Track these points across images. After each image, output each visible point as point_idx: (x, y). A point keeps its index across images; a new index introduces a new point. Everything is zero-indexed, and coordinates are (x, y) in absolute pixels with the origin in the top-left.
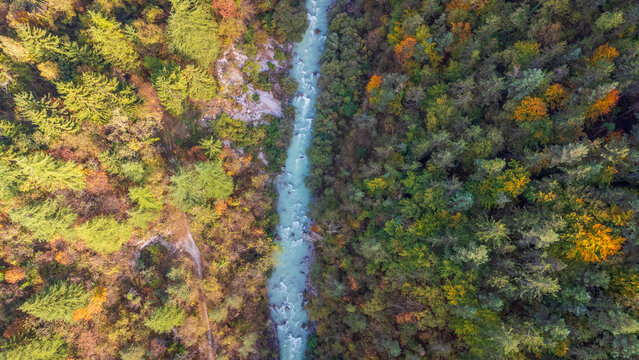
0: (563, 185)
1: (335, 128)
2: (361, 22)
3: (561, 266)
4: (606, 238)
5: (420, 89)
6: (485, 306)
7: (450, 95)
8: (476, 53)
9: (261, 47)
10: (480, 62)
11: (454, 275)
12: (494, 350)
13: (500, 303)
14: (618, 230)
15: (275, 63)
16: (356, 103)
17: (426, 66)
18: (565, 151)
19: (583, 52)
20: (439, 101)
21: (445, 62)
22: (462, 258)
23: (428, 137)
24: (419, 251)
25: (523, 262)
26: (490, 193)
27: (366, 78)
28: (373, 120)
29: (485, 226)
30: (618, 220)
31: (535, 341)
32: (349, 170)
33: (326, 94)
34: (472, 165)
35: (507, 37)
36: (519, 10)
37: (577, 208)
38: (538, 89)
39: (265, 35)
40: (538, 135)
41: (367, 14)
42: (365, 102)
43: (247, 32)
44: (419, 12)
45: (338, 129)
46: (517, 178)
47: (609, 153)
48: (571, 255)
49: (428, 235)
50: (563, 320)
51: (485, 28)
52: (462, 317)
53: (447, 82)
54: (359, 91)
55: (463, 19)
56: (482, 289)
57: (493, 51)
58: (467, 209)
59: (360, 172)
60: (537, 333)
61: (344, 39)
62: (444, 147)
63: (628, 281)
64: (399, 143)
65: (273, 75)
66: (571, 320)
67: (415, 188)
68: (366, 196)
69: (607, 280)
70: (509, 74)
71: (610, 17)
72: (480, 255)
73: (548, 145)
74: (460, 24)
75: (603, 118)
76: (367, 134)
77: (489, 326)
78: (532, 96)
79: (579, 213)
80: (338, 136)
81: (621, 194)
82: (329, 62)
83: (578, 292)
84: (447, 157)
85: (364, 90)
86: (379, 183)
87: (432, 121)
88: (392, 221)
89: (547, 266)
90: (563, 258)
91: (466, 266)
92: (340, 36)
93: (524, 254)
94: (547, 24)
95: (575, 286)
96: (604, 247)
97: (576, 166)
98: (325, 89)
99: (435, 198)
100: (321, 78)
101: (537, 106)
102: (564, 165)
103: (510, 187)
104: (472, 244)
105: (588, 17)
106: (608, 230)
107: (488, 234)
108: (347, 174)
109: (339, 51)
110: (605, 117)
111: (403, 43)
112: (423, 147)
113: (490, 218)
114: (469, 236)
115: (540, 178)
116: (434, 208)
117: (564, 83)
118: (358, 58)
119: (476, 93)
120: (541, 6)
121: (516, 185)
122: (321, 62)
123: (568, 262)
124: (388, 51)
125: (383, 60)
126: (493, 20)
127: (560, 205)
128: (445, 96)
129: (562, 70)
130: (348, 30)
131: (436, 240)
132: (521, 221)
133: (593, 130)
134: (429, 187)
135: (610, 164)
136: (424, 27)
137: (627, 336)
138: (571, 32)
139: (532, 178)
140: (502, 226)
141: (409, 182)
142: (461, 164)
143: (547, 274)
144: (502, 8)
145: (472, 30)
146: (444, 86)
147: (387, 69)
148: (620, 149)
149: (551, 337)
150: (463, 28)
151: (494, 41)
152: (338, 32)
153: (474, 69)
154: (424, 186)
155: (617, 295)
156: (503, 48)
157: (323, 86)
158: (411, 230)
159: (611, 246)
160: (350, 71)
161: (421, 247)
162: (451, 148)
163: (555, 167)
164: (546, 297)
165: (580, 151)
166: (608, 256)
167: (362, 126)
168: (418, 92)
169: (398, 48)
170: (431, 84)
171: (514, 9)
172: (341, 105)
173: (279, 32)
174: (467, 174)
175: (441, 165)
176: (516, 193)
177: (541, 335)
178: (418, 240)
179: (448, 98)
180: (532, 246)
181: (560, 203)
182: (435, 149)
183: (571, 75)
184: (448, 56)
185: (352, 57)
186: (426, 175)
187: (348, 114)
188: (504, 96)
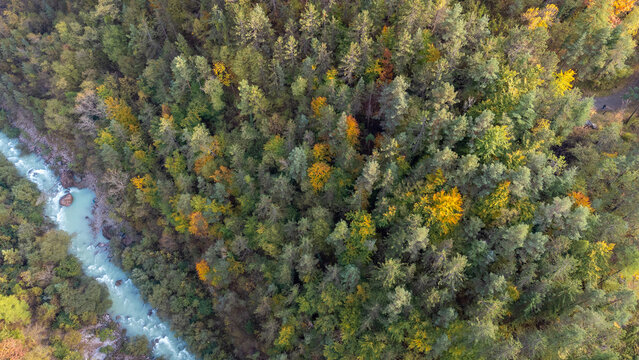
0: (390, 196)
1: (210, 333)
2: (145, 241)
3: (450, 243)
4: (448, 197)
5: (239, 238)
6: (447, 325)
7: (262, 220)
8: (248, 178)
9: (81, 346)
10: (256, 180)
11: (405, 330)
12: (487, 347)
13: (452, 311)
14: (446, 187)
15: (107, 343)
16: (205, 298)
17: (225, 221)
18: (366, 176)
19: (307, 115)
20: (259, 231)
21: (235, 204)
22: (396, 312)
23: (280, 262)
24: (366, 344)
25: (429, 268)
26: (359, 250)
27: (193, 273)
28: (231, 295)
29: (382, 274)
30: (440, 181)
31: (496, 307)
32: (254, 350)
33: (175, 318)
34: (328, 246)
35: (255, 149)
36: (243, 129)
37: (413, 199)
38: (308, 159)
39: (74, 333)
40: (341, 184)
41: (145, 232)
42: (212, 290)
43: (54, 349)
44: (181, 193)
45: (213, 331)
46: (362, 222)
47: (388, 152)
48: (445, 230)
49: (358, 325)
50: (491, 274)
51: (235, 159)
52: (445, 352)
53: (250, 214)
54: (197, 287)
55: (214, 167)
56: (431, 316)
57: (257, 165)
58: (359, 277)
59: (264, 342)
60: (491, 301)
61: (145, 266)
62: (298, 256)
63: (488, 207)
64: (267, 288)
65: (115, 354)
66: (495, 268)
67: (313, 305)
68: (288, 353)
69: (479, 221)
70: (282, 168)
71: (297, 85)
72: (402, 297)
73: (354, 183)
74: (217, 172)
75: (361, 138)
76: (238, 310)
77: (464, 335)
78: (310, 166)
79: (418, 201)
80: (219, 337)
81: (422, 165)
82: (152, 293)
83: (476, 247)
84: (307, 260)
85: (201, 282)
86: (286, 332)
87: (270, 249)
88: (326, 347)
89: (444, 252)
90: (443, 237)
91: (404, 315)
92: (140, 267)
93: (423, 262)
94: (269, 121)
95: (471, 245)
96: (453, 204)
97: (382, 177)
98: (170, 314)
99: (333, 296)
100: (158, 311)
101: (320, 169)
102: (375, 184)
103: (365, 232)
104: (390, 296)
105: (285, 96)
106: (443, 192)
107: (390, 277)
108: (257, 355)
109: (151, 278)
110: (361, 135)
111: (192, 223)
112: (285, 272)
113: (379, 266)
114: (382, 293)
115: (374, 207)
116: (340, 303)
117: (317, 140)
118: (172, 266)
119: (276, 201)
120: (253, 115)
121: (366, 227)
122: (146, 301)
123: (450, 235)
124: (187, 239)
125: (191, 248)
126: (235, 150)
127: (403, 208)
128: (260, 224)
129: (308, 135)
130: (142, 257)
131: (367, 323)
132: (396, 244)
133: (365, 149)
134: (320, 293)
135: (396, 157)
136: (194, 198)
137: (528, 238)
138: (287, 112)
139: (369, 212)
140: (390, 261)
141: (304, 306)
142: (321, 253)
143: (449, 258)
144: (232, 138)
145: (228, 167)
146: (252, 219)
147: (201, 251)
148: (389, 143)
149: (499, 293)
150: (221, 172)
151: (250, 160)
152: (135, 266)
153: (258, 188)
154: (316, 297)
155: (493, 223)
156: (260, 158)
157: (165, 314)
158: (344, 337)
159: (456, 199)
160: (176, 282)
161: (364, 340)
162: (304, 251)
163: (373, 191)
164: (467, 272)
165: (373, 167)
166: (462, 206)
167: (228, 308)
168: (240, 241)
169: (193, 229)
170: (242, 227)
171: (240, 132)
172: (196, 312)
173: (85, 318)
174: (332, 255)
175: (310, 269)
176: (373, 231)
177: (494, 299)
178: (358, 338)
179: (263, 223)
180: (421, 251)
181: (401, 208)
182: (295, 264)
183: (316, 132)
184: (232, 199)
185: (166, 271)
186: (309, 287)
187: (209, 312)
188: (295, 184)
